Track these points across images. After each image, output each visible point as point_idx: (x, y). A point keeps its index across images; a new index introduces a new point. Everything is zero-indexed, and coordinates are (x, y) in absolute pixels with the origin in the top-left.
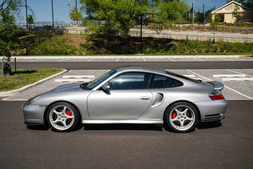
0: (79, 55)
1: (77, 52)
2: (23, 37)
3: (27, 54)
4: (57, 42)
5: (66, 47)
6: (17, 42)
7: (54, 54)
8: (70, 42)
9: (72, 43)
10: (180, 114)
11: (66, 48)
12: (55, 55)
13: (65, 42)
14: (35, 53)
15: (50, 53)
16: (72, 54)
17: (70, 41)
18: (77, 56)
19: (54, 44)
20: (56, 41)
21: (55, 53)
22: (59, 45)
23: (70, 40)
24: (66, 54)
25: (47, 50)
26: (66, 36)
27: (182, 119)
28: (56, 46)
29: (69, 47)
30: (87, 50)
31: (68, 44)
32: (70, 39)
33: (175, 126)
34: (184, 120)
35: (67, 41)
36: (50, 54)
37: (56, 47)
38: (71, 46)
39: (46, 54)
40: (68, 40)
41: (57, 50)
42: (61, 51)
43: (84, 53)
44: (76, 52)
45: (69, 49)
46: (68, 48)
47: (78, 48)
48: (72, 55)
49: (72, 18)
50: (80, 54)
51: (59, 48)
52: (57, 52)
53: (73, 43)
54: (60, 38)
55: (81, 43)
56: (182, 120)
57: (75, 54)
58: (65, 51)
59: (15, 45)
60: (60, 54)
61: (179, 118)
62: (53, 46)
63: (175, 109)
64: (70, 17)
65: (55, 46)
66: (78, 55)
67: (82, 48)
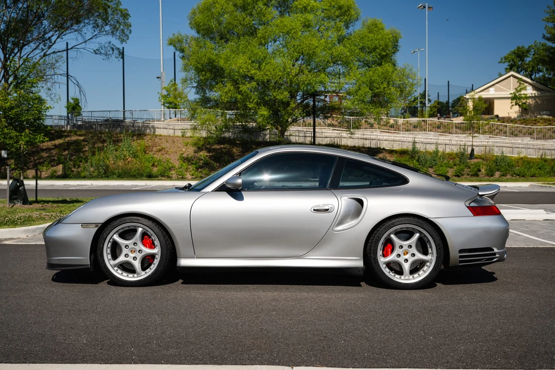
0: (178, 179)
1: (173, 172)
2: (58, 142)
3: (64, 177)
4: (131, 152)
5: (149, 162)
6: (43, 133)
7: (123, 178)
8: (160, 153)
9: (163, 155)
10: (401, 247)
11: (151, 164)
12: (125, 178)
13: (148, 152)
14: (83, 174)
15: (115, 174)
16: (163, 176)
17: (160, 150)
18: (173, 180)
19: (125, 156)
20: (130, 149)
21: (125, 174)
22: (134, 157)
23: (159, 148)
24: (150, 177)
25: (107, 167)
26: (150, 141)
27: (407, 257)
28: (129, 159)
29: (156, 164)
30: (195, 169)
31: (156, 156)
32: (159, 146)
33: (391, 273)
34: (411, 260)
35: (152, 151)
36: (115, 176)
37: (129, 162)
38: (160, 161)
39: (105, 177)
40: (155, 149)
41: (131, 169)
42: (138, 170)
43: (188, 176)
44: (171, 174)
45: (157, 167)
46: (153, 165)
47: (177, 164)
48: (164, 178)
49: (166, 105)
50: (180, 177)
51: (134, 164)
52: (130, 173)
53: (166, 153)
54: (136, 144)
55: (182, 154)
56: (406, 260)
57: (169, 178)
58: (148, 170)
59: (36, 139)
60: (136, 178)
61: (399, 255)
62: (122, 160)
63: (390, 234)
64: (161, 101)
65: (127, 159)
66: (176, 180)
67: (185, 165)
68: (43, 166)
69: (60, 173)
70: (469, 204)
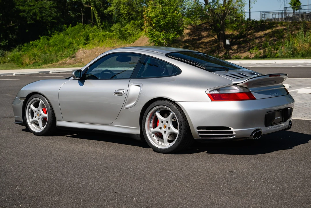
2: (268, 31)
3: (264, 57)
10: (162, 122)
12: (307, 58)
14: (277, 55)
21: (308, 54)
27: (165, 129)
33: (156, 140)
34: (168, 132)
36: (299, 56)
39: (292, 57)
56: (165, 132)
61: (161, 128)
68: (253, 50)
69: (262, 55)
70: (210, 92)
